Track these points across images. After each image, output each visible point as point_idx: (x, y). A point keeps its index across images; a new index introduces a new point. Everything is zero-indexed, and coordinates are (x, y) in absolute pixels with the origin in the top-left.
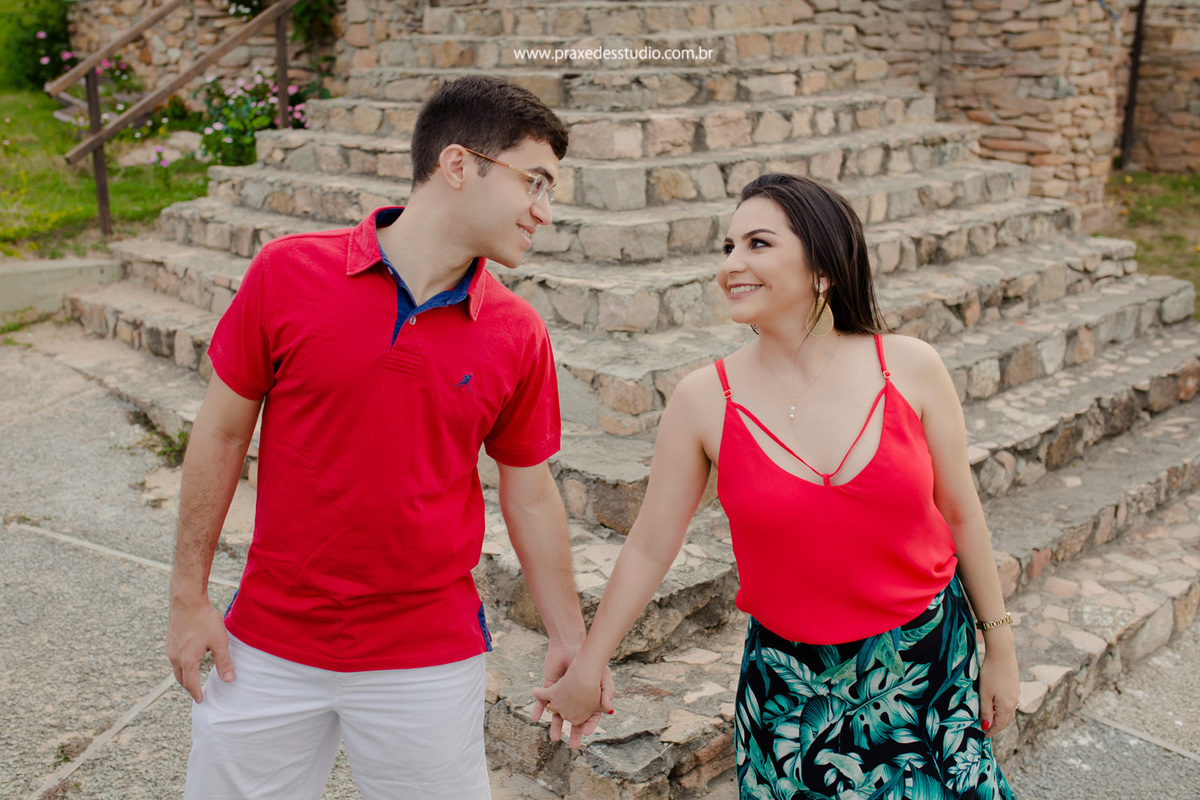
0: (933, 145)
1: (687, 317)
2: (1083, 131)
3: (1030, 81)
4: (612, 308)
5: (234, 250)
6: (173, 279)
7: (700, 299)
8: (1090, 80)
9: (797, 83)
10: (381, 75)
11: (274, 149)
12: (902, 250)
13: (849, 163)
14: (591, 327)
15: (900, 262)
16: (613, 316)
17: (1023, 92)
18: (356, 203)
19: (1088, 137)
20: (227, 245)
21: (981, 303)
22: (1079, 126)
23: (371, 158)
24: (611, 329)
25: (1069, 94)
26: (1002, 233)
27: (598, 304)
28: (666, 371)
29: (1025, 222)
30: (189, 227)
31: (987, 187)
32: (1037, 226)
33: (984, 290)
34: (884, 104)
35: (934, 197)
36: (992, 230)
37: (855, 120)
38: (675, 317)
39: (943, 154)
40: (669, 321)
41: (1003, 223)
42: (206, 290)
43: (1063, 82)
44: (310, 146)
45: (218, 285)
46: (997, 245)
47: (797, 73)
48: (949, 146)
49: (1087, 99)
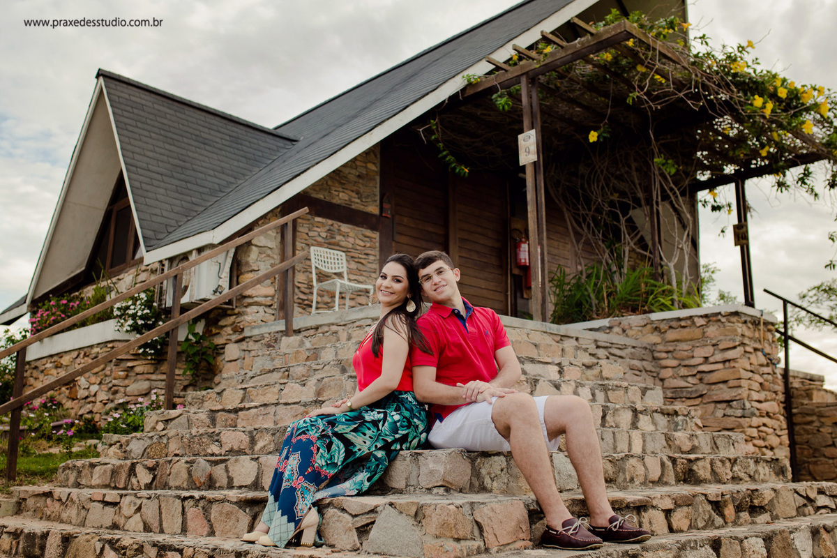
0: (668, 414)
1: (495, 484)
2: (767, 443)
3: (724, 405)
4: (431, 466)
5: (113, 485)
6: (57, 505)
7: (505, 470)
8: (765, 406)
9: (560, 372)
10: (246, 374)
11: (157, 422)
12: (663, 464)
13: (608, 418)
14: (412, 488)
15: (662, 475)
16: (432, 472)
17: (720, 413)
18: (217, 441)
19: (772, 449)
20: (107, 482)
21: (734, 506)
22: (764, 439)
23: (233, 416)
24: (430, 486)
25: (753, 414)
26: (736, 468)
27: (419, 467)
28: (483, 503)
29: (752, 462)
30: (79, 472)
31: (715, 444)
32: (760, 469)
33: (734, 495)
34: (626, 388)
35: (677, 443)
36: (728, 464)
37: (607, 397)
38: (485, 483)
39: (677, 424)
40: (480, 485)
41: (736, 460)
42: (84, 507)
43: (748, 405)
44: (185, 415)
45: (94, 501)
46: (733, 478)
47: (559, 364)
48: (680, 418)
49: (766, 420)
